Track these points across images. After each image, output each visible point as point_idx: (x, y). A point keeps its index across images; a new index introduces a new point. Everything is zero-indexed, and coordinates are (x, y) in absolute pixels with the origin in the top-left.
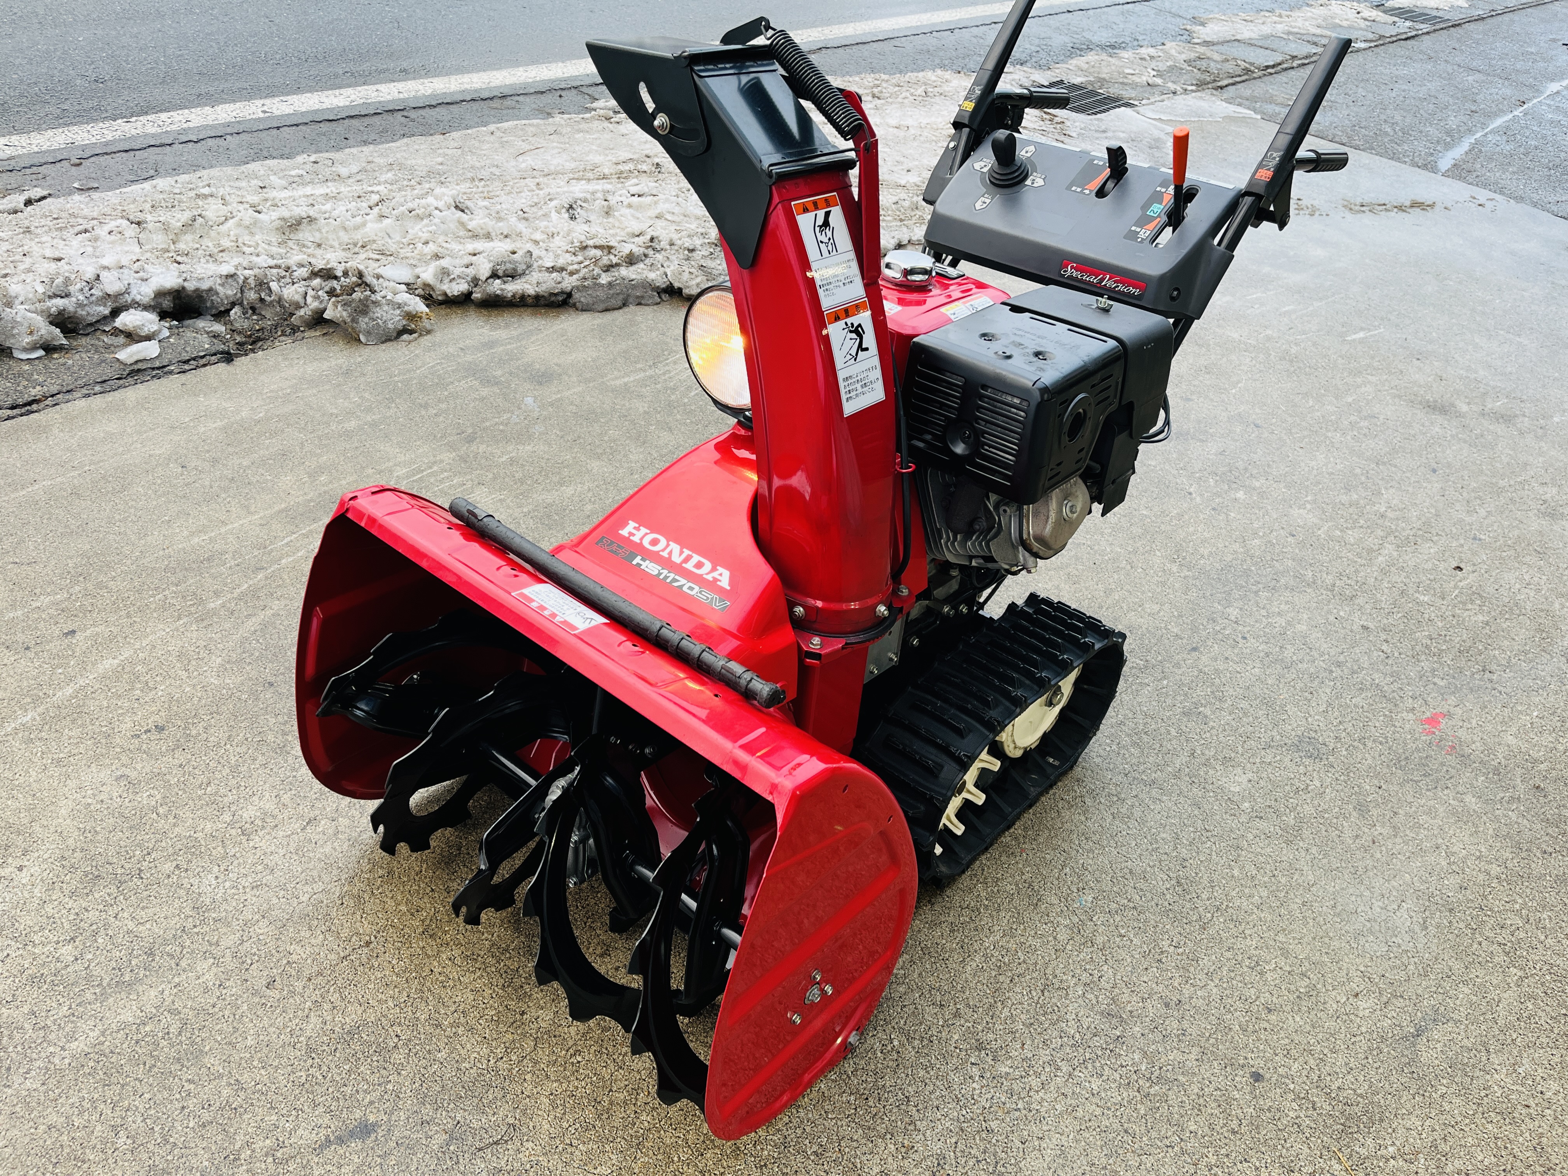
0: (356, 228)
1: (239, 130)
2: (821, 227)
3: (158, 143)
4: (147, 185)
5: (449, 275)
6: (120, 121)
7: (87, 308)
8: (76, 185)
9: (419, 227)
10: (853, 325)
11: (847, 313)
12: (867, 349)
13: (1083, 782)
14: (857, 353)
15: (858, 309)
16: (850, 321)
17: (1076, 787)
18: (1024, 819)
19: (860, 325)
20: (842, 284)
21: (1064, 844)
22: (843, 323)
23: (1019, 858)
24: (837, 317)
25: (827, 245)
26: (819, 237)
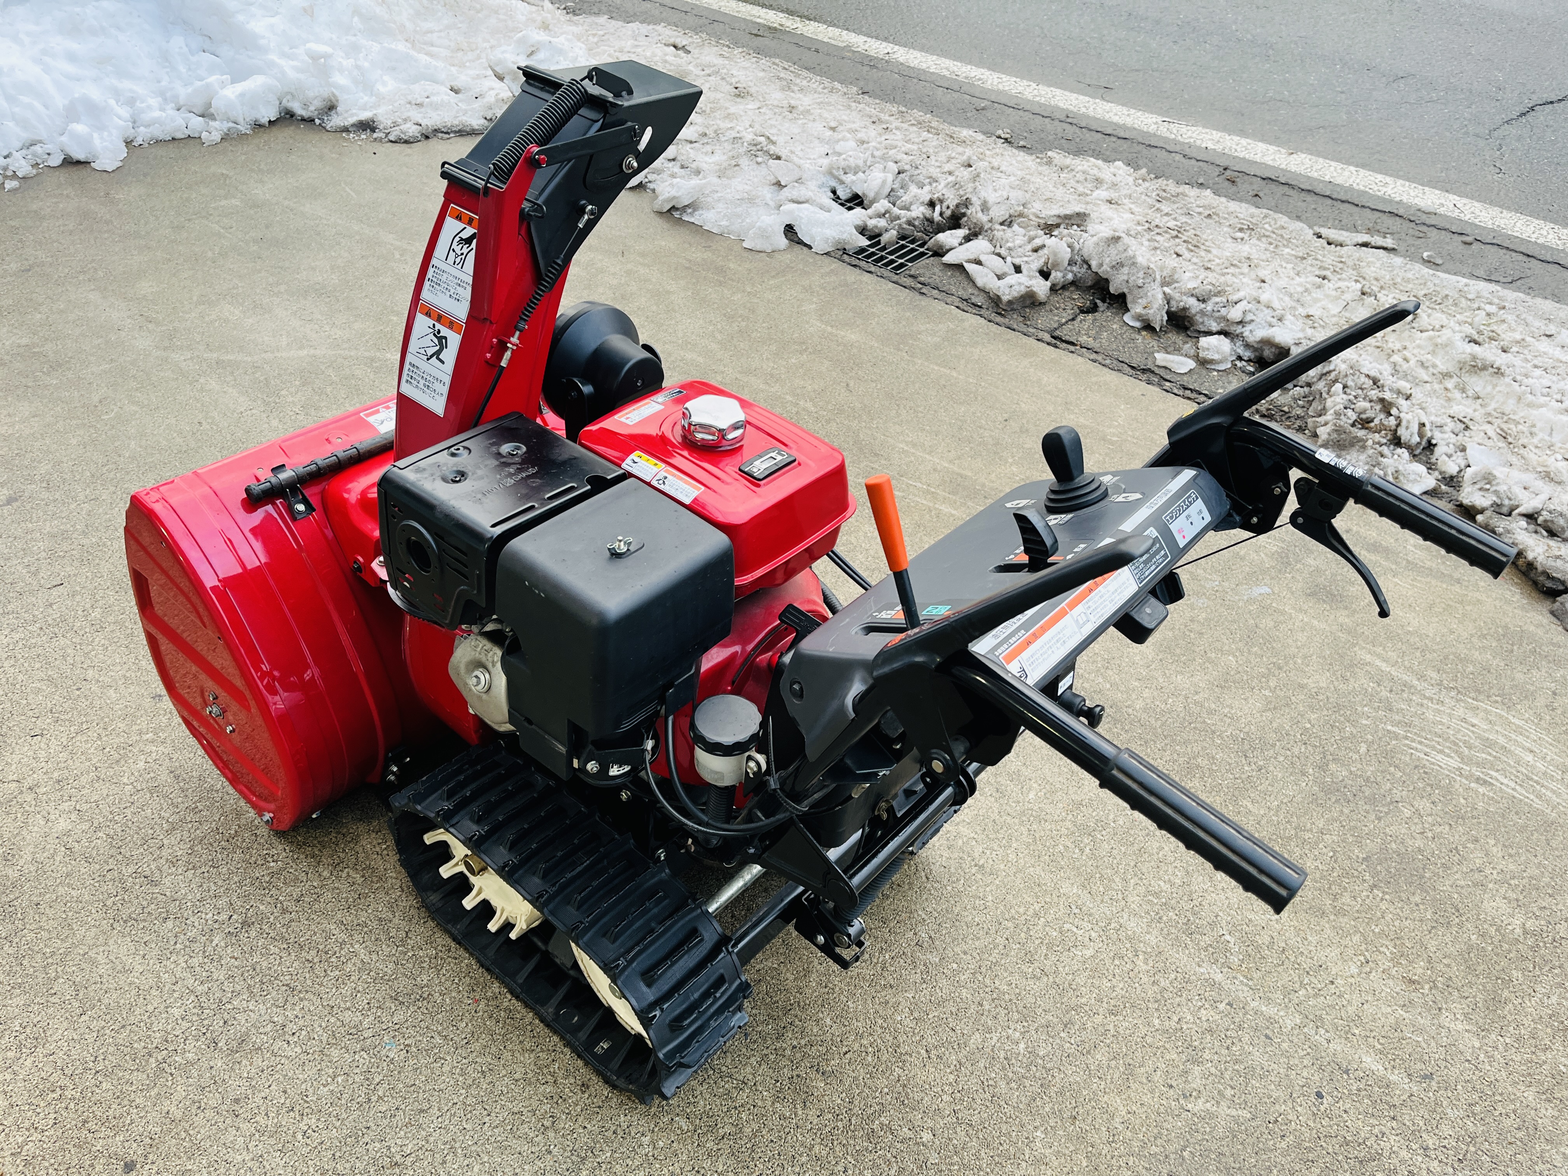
2: (462, 239)
8: (1424, 255)
10: (439, 332)
11: (439, 318)
12: (443, 362)
13: (583, 1092)
14: (432, 356)
15: (451, 325)
16: (438, 326)
17: (573, 1081)
18: (524, 1011)
19: (446, 338)
20: (448, 294)
21: (477, 1046)
22: (431, 322)
23: (466, 994)
24: (428, 314)
25: (457, 256)
26: (454, 246)
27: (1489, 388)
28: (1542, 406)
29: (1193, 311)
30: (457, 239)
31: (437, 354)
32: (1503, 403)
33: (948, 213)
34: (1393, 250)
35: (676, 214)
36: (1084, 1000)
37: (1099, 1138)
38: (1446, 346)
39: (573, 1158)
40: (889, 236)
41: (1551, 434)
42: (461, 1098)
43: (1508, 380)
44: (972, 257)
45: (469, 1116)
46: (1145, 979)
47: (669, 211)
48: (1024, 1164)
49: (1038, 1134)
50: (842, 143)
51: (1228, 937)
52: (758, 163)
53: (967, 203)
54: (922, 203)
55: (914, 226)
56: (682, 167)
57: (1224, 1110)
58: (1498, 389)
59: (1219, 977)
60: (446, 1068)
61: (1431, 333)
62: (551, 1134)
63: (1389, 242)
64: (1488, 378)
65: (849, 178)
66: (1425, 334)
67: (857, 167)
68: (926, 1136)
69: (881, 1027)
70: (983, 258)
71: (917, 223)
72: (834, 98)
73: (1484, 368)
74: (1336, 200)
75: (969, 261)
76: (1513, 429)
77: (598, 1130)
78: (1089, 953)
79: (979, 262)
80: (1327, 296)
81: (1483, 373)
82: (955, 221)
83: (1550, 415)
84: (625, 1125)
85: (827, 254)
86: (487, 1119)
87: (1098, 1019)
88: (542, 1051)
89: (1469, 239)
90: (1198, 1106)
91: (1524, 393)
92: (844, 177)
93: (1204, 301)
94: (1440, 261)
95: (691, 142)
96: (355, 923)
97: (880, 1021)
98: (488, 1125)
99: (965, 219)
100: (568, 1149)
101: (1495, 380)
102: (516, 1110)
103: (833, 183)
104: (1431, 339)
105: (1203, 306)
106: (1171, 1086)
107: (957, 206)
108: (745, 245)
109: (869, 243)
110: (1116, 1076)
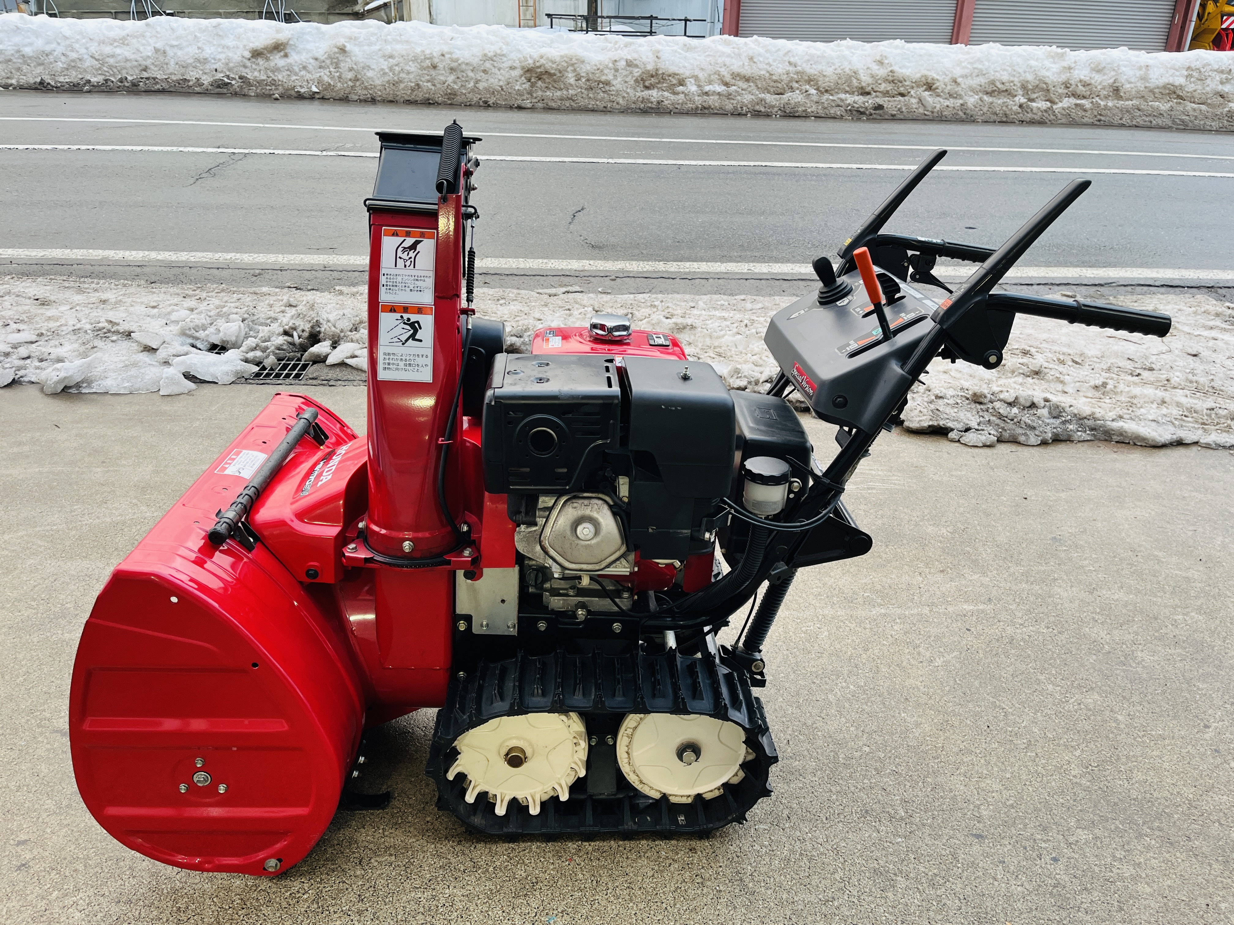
0: (718, 338)
1: (719, 277)
2: (405, 248)
3: (667, 277)
4: (632, 296)
5: (739, 373)
6: (661, 263)
7: (527, 346)
8: (600, 290)
9: (757, 344)
10: (409, 319)
11: (406, 310)
12: (421, 341)
13: (696, 853)
14: (407, 340)
15: (420, 310)
16: (406, 316)
17: (682, 852)
18: (605, 843)
19: (418, 322)
20: (408, 289)
21: (605, 879)
22: (398, 316)
23: (560, 862)
24: (392, 309)
25: (405, 261)
26: (400, 254)
27: (692, 337)
28: (723, 336)
29: (518, 344)
30: (400, 249)
31: (413, 337)
32: (704, 341)
33: (306, 334)
34: (582, 292)
35: (73, 391)
36: (849, 653)
37: (924, 699)
38: (659, 323)
39: (735, 883)
40: (270, 361)
41: (736, 347)
42: (635, 908)
43: (699, 329)
44: (349, 355)
45: (652, 912)
46: (860, 630)
47: (63, 390)
48: (914, 730)
49: (903, 715)
50: (173, 314)
51: (866, 594)
52: (113, 341)
53: (318, 324)
54: (279, 335)
55: (284, 350)
56: (41, 360)
57: (948, 657)
58: (697, 335)
59: (883, 611)
60: (603, 903)
61: (646, 319)
62: (709, 883)
63: (577, 288)
64: (689, 332)
65: (201, 334)
66: (644, 321)
67: (203, 325)
68: (867, 749)
69: (788, 721)
70: (357, 353)
71: (285, 347)
72: (132, 290)
73: (684, 328)
74: (530, 276)
75: (347, 358)
76: (721, 351)
77: (729, 862)
78: (826, 633)
79: (354, 357)
80: (578, 319)
81: (685, 331)
82: (314, 338)
83: (731, 338)
84: (737, 849)
85: (233, 383)
86: (664, 905)
87: (864, 656)
88: (645, 853)
89: (613, 277)
90: (939, 662)
91: (711, 333)
92: (197, 334)
93: (521, 337)
94: (610, 291)
95: (32, 343)
96: (426, 881)
97: (784, 719)
98: (669, 908)
99: (322, 335)
100: (727, 882)
101: (693, 332)
102: (673, 889)
103: (191, 341)
104: (649, 322)
105: (522, 339)
106: (921, 662)
107: (312, 327)
108: (161, 393)
109: (258, 368)
110: (899, 672)
